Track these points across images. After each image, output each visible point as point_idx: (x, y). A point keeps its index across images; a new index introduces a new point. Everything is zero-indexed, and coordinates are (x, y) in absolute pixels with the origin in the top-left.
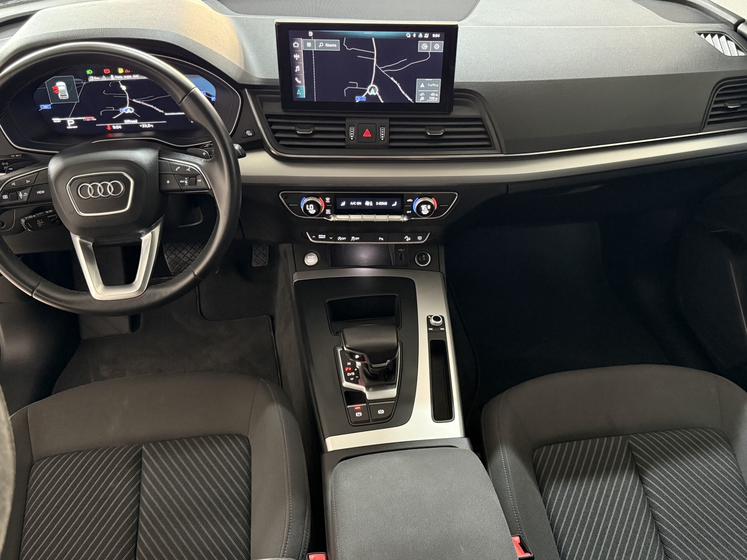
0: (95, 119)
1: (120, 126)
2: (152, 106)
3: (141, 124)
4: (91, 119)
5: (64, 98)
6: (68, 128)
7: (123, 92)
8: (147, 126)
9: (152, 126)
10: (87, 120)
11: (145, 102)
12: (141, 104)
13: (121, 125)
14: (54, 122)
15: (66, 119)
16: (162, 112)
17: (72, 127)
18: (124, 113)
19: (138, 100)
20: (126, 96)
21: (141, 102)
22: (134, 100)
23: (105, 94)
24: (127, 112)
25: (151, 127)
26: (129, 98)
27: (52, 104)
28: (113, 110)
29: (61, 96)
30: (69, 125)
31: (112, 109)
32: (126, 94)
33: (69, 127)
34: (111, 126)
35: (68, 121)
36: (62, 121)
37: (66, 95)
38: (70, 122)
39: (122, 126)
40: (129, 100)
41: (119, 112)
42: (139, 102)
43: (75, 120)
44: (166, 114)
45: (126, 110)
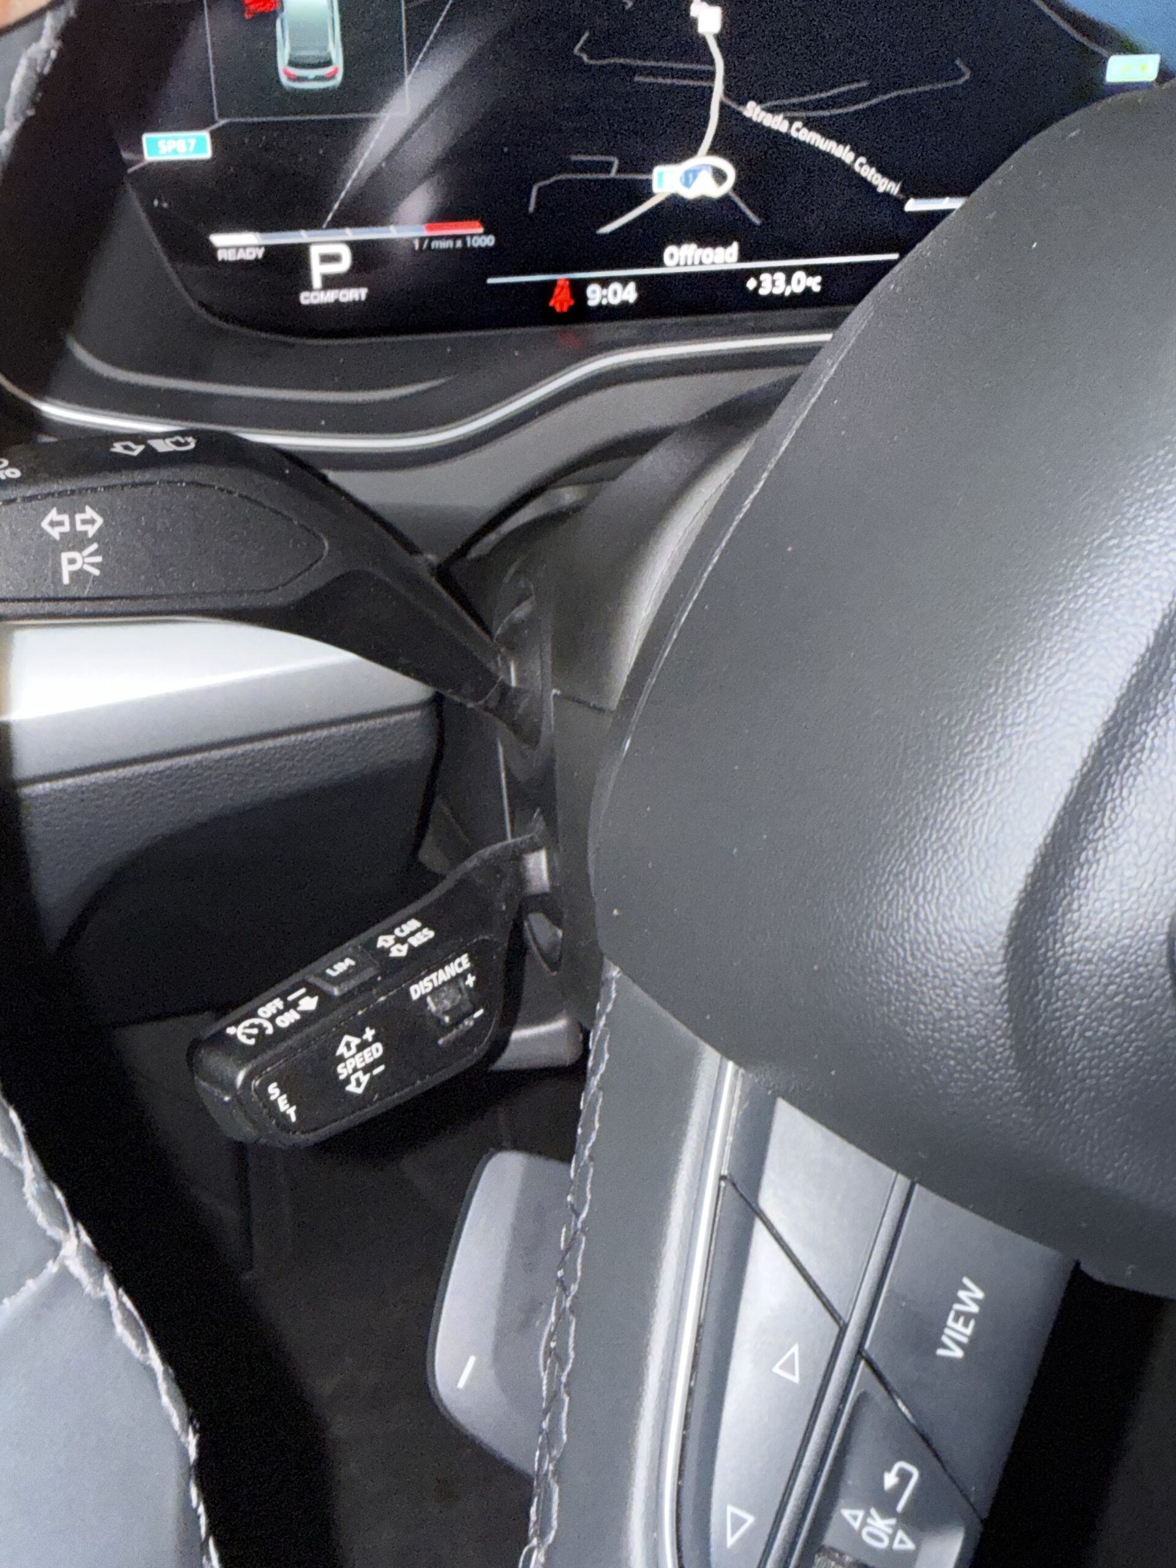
0: (489, 241)
1: (632, 286)
2: (844, 153)
3: (756, 273)
4: (463, 237)
5: (312, 81)
6: (306, 298)
7: (696, 47)
8: (788, 282)
9: (815, 283)
10: (435, 244)
11: (809, 124)
12: (787, 136)
13: (640, 281)
14: (221, 255)
15: (301, 237)
16: (894, 188)
17: (330, 297)
18: (675, 201)
19: (772, 110)
20: (711, 76)
21: (792, 121)
22: (753, 111)
23: (585, 58)
24: (690, 194)
25: (808, 290)
26: (728, 90)
27: (222, 122)
28: (613, 174)
29: (293, 63)
30: (317, 282)
31: (606, 167)
32: (712, 62)
33: (314, 297)
34: (579, 289)
35: (315, 253)
36: (270, 250)
37: (328, 63)
38: (327, 259)
39: (642, 283)
40: (723, 106)
41: (644, 191)
42: (777, 123)
43: (354, 246)
44: (913, 205)
45: (688, 179)
